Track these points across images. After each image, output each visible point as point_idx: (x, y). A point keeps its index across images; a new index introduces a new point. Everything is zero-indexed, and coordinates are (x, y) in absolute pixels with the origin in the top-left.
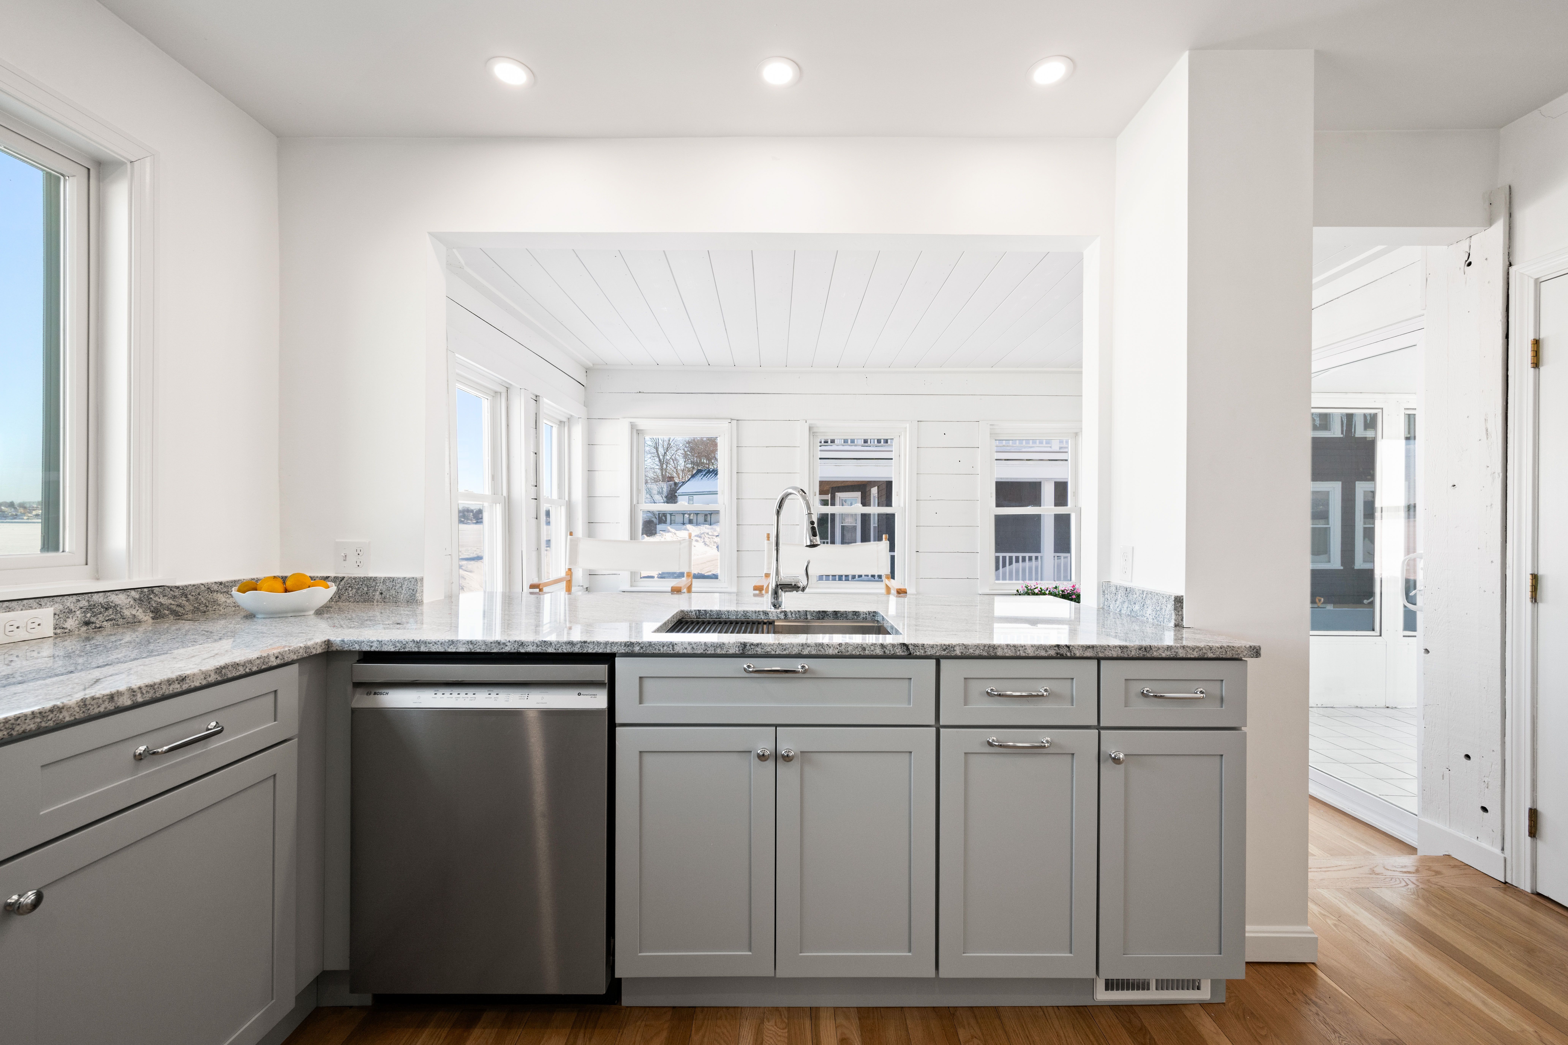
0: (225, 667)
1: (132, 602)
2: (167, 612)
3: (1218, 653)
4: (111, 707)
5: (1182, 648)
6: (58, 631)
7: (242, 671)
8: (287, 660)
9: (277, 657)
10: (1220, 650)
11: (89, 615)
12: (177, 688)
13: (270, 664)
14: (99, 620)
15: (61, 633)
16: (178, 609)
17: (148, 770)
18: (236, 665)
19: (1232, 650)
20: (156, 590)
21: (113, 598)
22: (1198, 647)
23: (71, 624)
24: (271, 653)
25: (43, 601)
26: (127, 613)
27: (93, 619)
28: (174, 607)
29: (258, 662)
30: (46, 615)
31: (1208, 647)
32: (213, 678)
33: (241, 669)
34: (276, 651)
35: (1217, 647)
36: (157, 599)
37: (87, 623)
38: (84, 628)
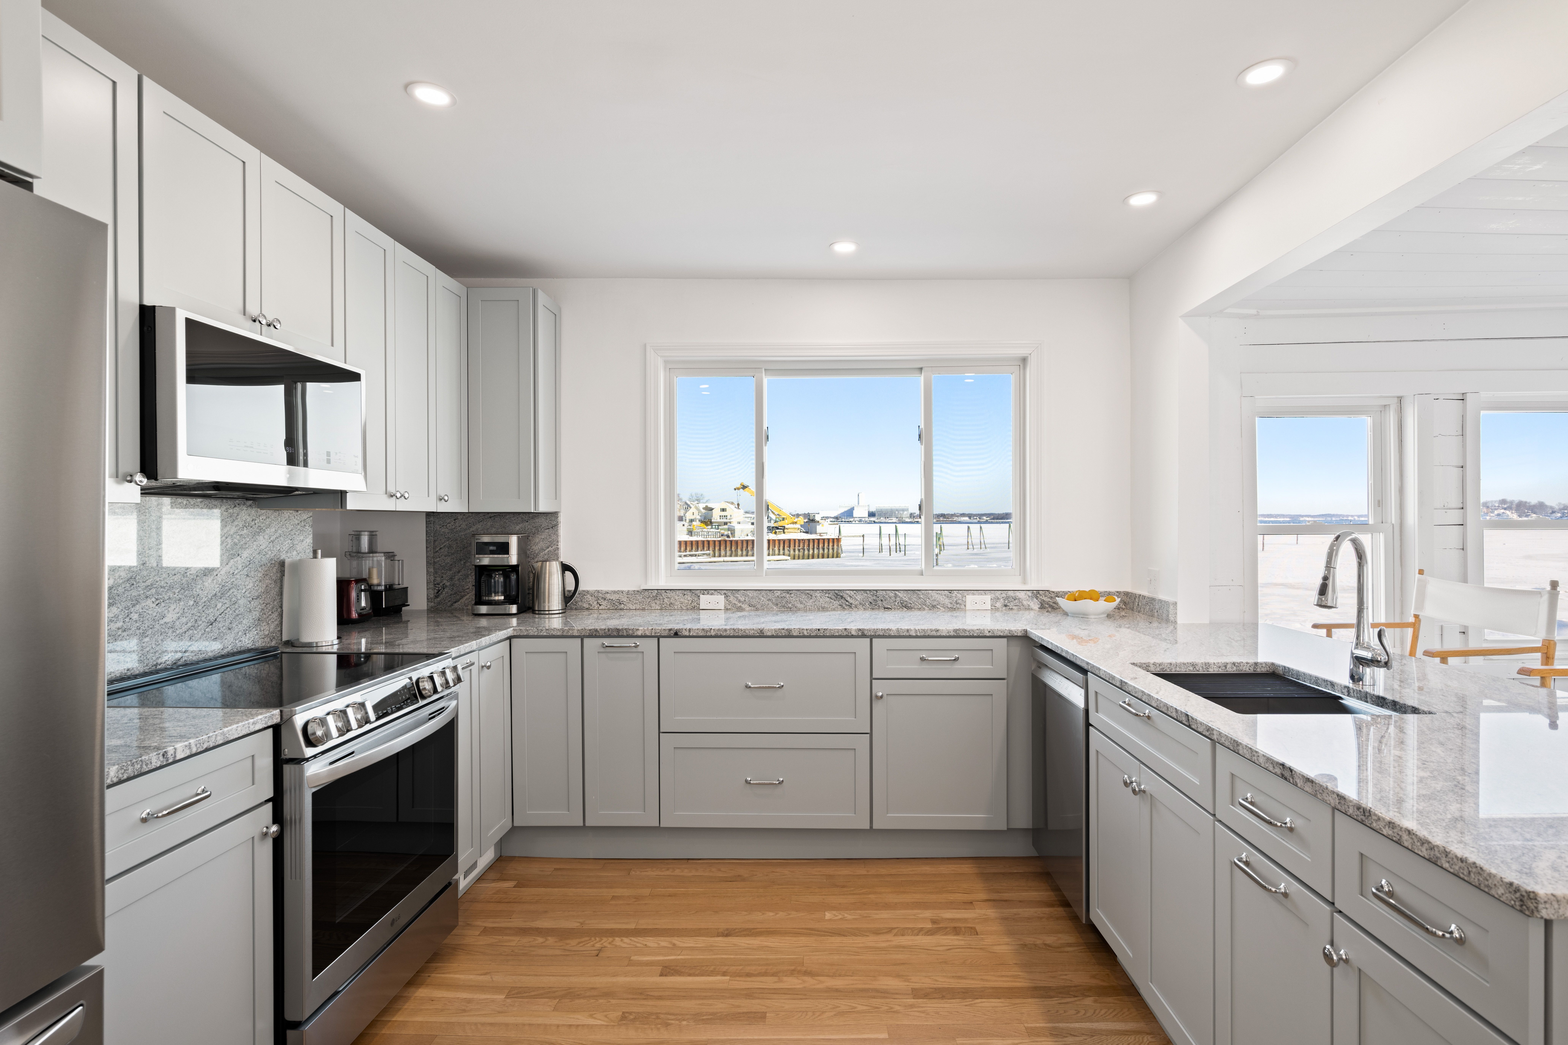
0: (959, 630)
1: (1028, 598)
2: (1047, 606)
3: (1457, 868)
4: (908, 634)
5: (1407, 832)
6: (993, 608)
7: (968, 634)
8: (996, 634)
9: (989, 632)
10: (1460, 864)
11: (1006, 602)
12: (934, 633)
13: (985, 634)
14: (1011, 605)
15: (994, 609)
16: (1054, 605)
17: (925, 666)
18: (965, 630)
19: (1479, 873)
20: (1041, 592)
21: (1018, 594)
22: (1429, 842)
23: (998, 605)
24: (986, 628)
25: (987, 592)
26: (1025, 603)
27: (1008, 604)
28: (1051, 604)
29: (978, 631)
30: (988, 598)
31: (1443, 848)
32: (952, 634)
33: (967, 632)
34: (989, 628)
35: (1456, 856)
36: (1041, 597)
37: (1006, 606)
38: (1004, 608)
